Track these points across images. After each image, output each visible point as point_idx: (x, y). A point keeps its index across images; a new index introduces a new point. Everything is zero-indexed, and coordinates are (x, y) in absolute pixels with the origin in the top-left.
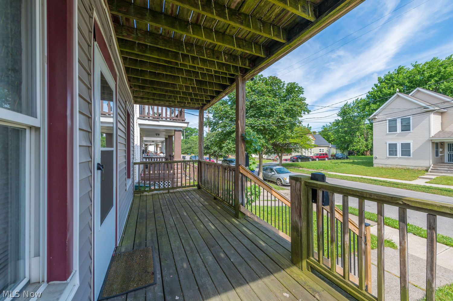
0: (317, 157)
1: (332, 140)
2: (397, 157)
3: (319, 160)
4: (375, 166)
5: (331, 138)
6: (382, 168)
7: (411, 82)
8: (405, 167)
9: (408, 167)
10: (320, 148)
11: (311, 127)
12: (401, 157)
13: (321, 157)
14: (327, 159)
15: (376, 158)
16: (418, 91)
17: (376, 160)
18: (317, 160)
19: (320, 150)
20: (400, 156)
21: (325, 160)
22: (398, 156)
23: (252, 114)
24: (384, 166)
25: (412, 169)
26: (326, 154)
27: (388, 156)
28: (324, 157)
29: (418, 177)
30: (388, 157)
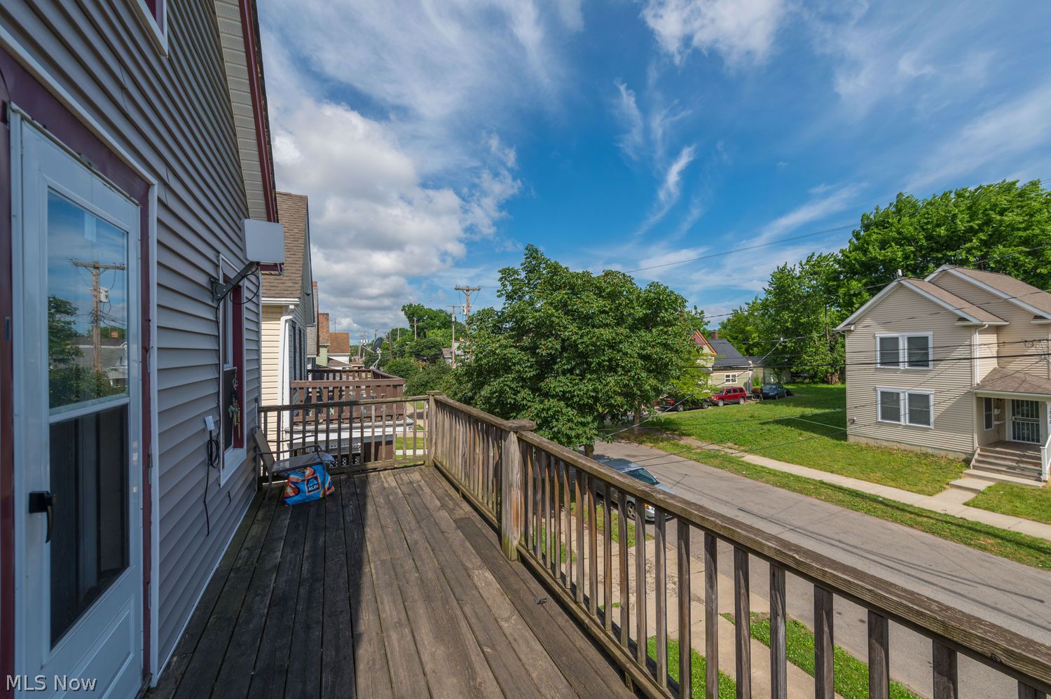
0: (721, 398)
1: (754, 343)
2: (901, 425)
3: (725, 404)
4: (851, 439)
5: (753, 339)
6: (868, 447)
7: (929, 238)
8: (917, 449)
9: (924, 450)
10: (727, 374)
11: (702, 312)
12: (909, 426)
13: (730, 397)
14: (742, 401)
15: (853, 422)
16: (945, 272)
17: (853, 426)
18: (721, 403)
19: (728, 376)
20: (907, 424)
21: (738, 403)
22: (902, 423)
23: (565, 367)
24: (872, 443)
25: (933, 455)
26: (741, 390)
27: (880, 420)
28: (736, 397)
29: (948, 484)
30: (879, 422)
